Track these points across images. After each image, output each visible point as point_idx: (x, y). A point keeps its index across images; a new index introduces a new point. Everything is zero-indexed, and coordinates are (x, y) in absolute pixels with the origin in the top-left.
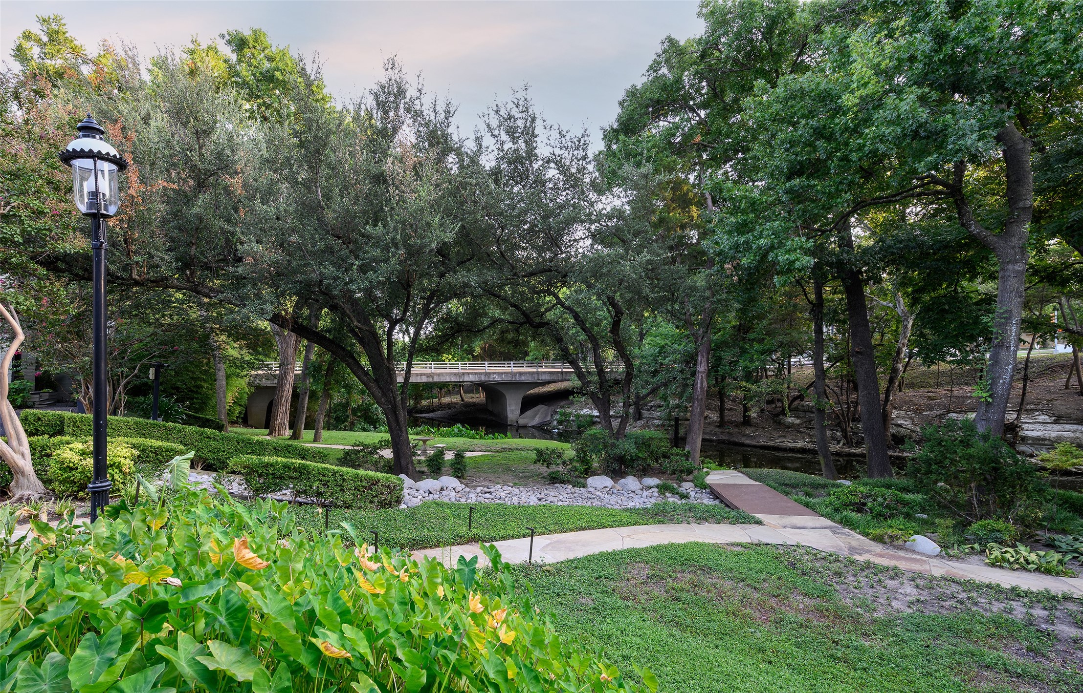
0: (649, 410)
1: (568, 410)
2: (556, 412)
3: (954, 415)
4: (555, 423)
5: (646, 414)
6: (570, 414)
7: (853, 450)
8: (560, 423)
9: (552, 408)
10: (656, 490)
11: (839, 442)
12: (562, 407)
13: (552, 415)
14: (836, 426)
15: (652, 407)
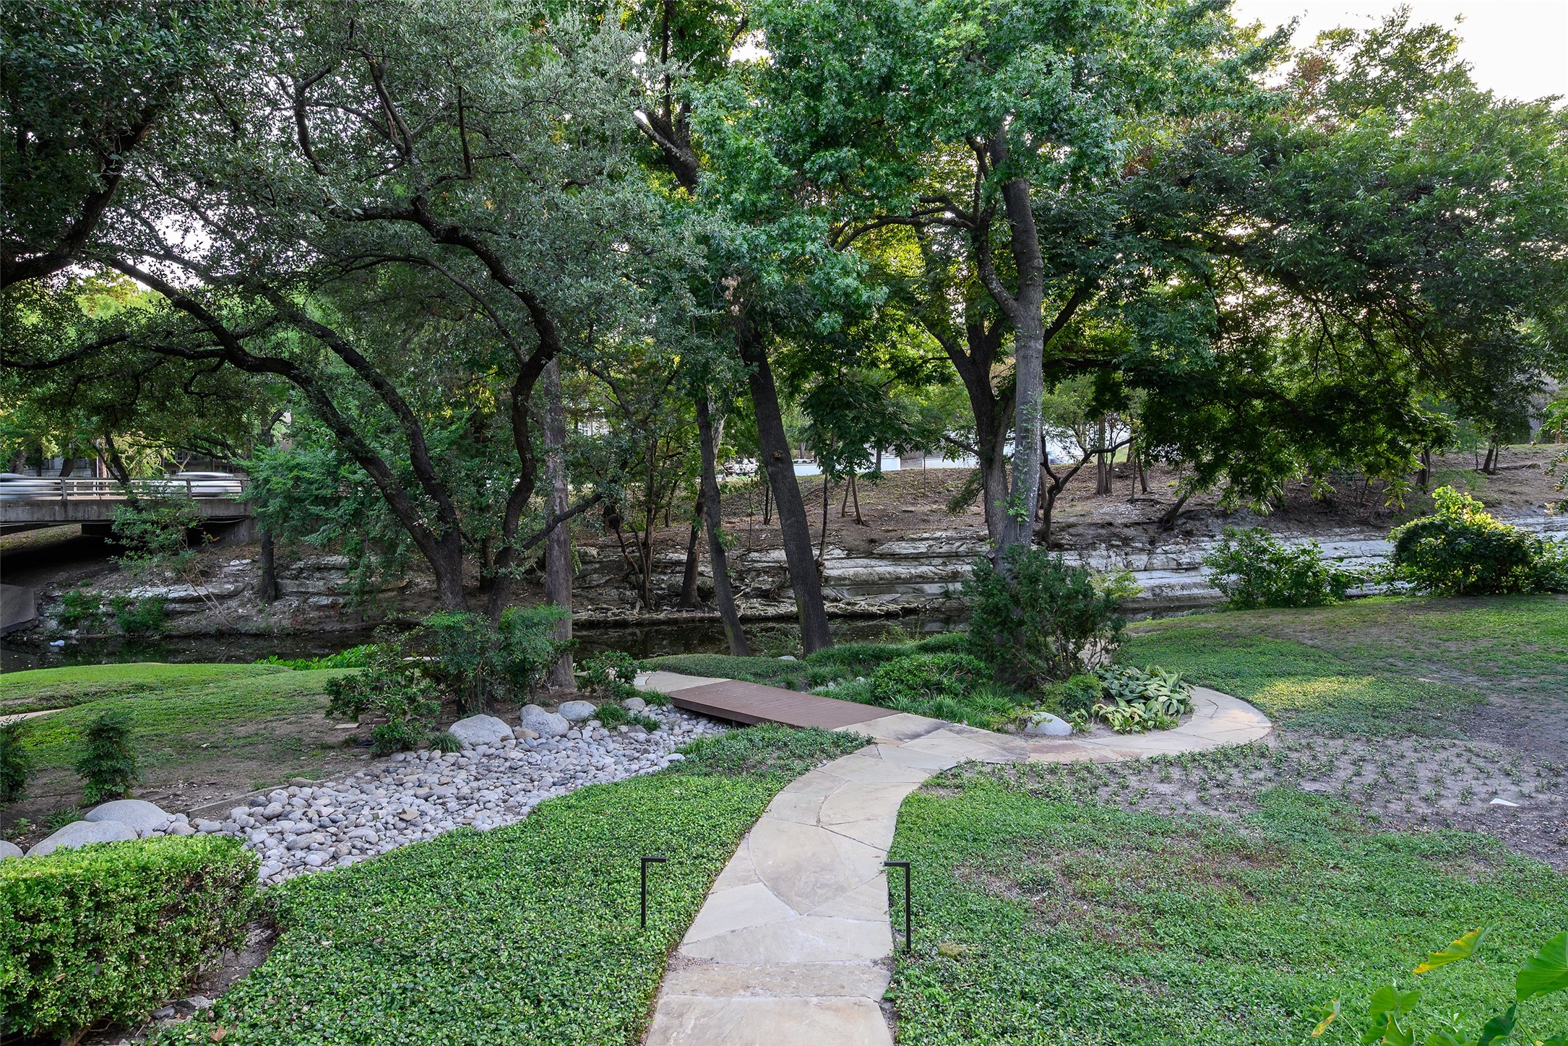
0: (296, 578)
1: (91, 592)
2: (53, 600)
3: (756, 554)
4: (53, 624)
5: (289, 585)
6: (97, 599)
7: (654, 616)
8: (66, 622)
9: (34, 591)
10: (597, 723)
11: (633, 607)
12: (66, 585)
13: (39, 607)
14: (623, 581)
15: (301, 570)
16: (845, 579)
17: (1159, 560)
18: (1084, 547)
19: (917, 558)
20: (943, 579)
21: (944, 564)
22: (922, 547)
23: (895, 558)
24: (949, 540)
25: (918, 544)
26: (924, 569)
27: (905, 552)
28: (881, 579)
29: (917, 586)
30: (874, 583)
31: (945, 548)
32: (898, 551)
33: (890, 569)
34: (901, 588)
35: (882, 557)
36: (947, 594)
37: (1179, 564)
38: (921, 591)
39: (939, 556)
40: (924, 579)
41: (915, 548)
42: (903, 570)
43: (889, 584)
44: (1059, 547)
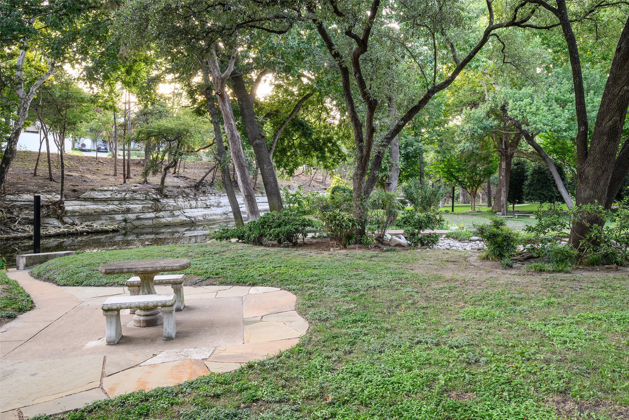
16: (76, 212)
17: (200, 203)
18: (175, 197)
19: (105, 201)
20: (123, 212)
21: (120, 204)
22: (108, 195)
23: (94, 200)
24: (119, 192)
25: (105, 193)
26: (111, 207)
27: (100, 197)
28: (95, 212)
29: (112, 216)
30: (92, 214)
31: (119, 196)
32: (96, 196)
33: (95, 207)
34: (104, 217)
35: (85, 200)
36: (125, 220)
37: (207, 205)
38: (114, 219)
39: (117, 200)
40: (115, 212)
41: (105, 195)
42: (101, 207)
43: (96, 215)
44: (166, 196)
